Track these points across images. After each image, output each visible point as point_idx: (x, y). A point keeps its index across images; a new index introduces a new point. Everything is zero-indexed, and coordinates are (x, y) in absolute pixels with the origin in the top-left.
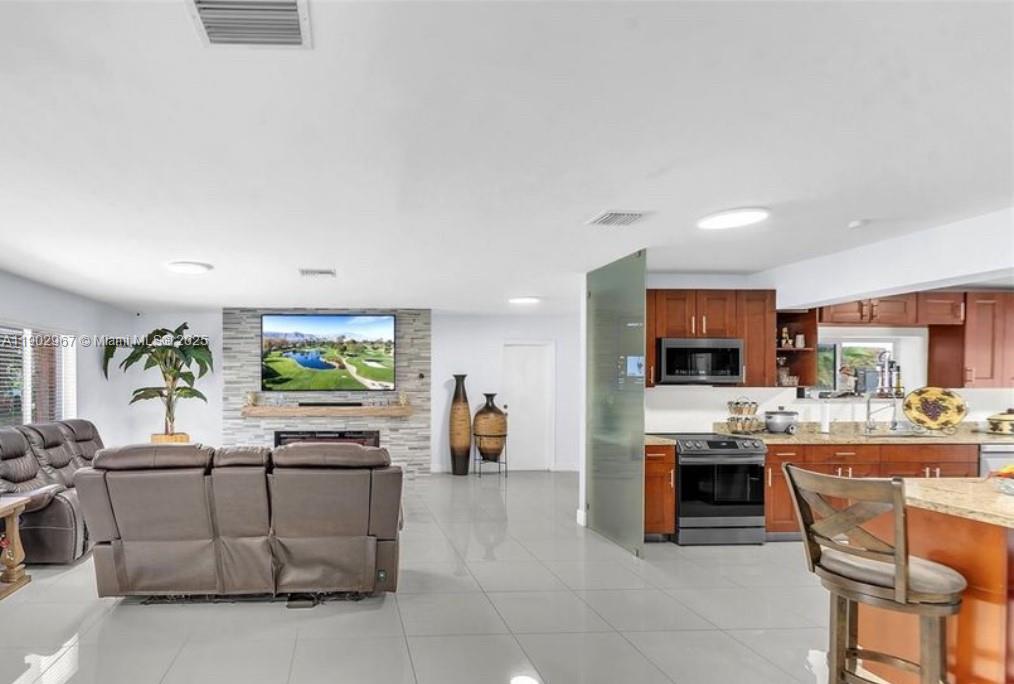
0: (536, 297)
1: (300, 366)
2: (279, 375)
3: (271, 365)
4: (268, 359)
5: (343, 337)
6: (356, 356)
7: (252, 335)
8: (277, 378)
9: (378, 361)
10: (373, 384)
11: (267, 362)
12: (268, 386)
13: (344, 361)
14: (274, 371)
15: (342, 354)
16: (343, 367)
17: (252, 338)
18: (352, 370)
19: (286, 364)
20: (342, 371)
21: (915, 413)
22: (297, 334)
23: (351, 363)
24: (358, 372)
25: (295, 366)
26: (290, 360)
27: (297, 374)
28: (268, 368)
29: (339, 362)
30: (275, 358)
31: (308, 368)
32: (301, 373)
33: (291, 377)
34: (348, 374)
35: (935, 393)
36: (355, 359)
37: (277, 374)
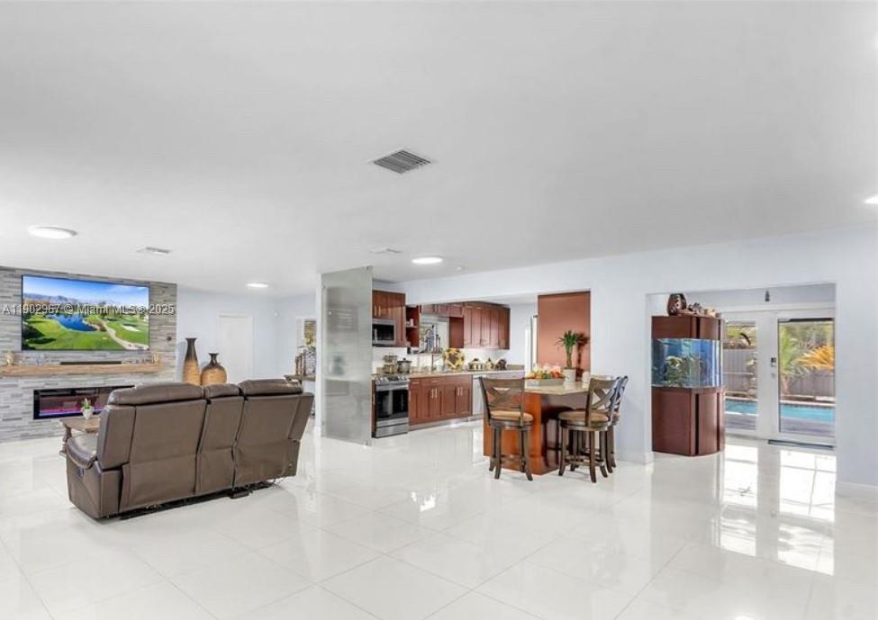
0: (265, 283)
1: (63, 327)
2: (43, 335)
3: (34, 326)
4: (31, 320)
5: (104, 303)
6: (115, 320)
7: (11, 295)
8: (40, 339)
9: (134, 326)
10: (130, 345)
11: (29, 322)
12: (31, 345)
13: (105, 324)
14: (37, 331)
15: (103, 318)
16: (103, 330)
17: (10, 297)
18: (112, 332)
19: (49, 326)
20: (103, 333)
21: (447, 362)
22: (60, 298)
23: (112, 327)
24: (117, 335)
25: (59, 327)
26: (53, 321)
27: (61, 335)
28: (31, 328)
29: (100, 325)
30: (38, 319)
31: (71, 330)
32: (66, 333)
33: (54, 337)
34: (109, 337)
35: (453, 351)
36: (115, 323)
37: (41, 335)
